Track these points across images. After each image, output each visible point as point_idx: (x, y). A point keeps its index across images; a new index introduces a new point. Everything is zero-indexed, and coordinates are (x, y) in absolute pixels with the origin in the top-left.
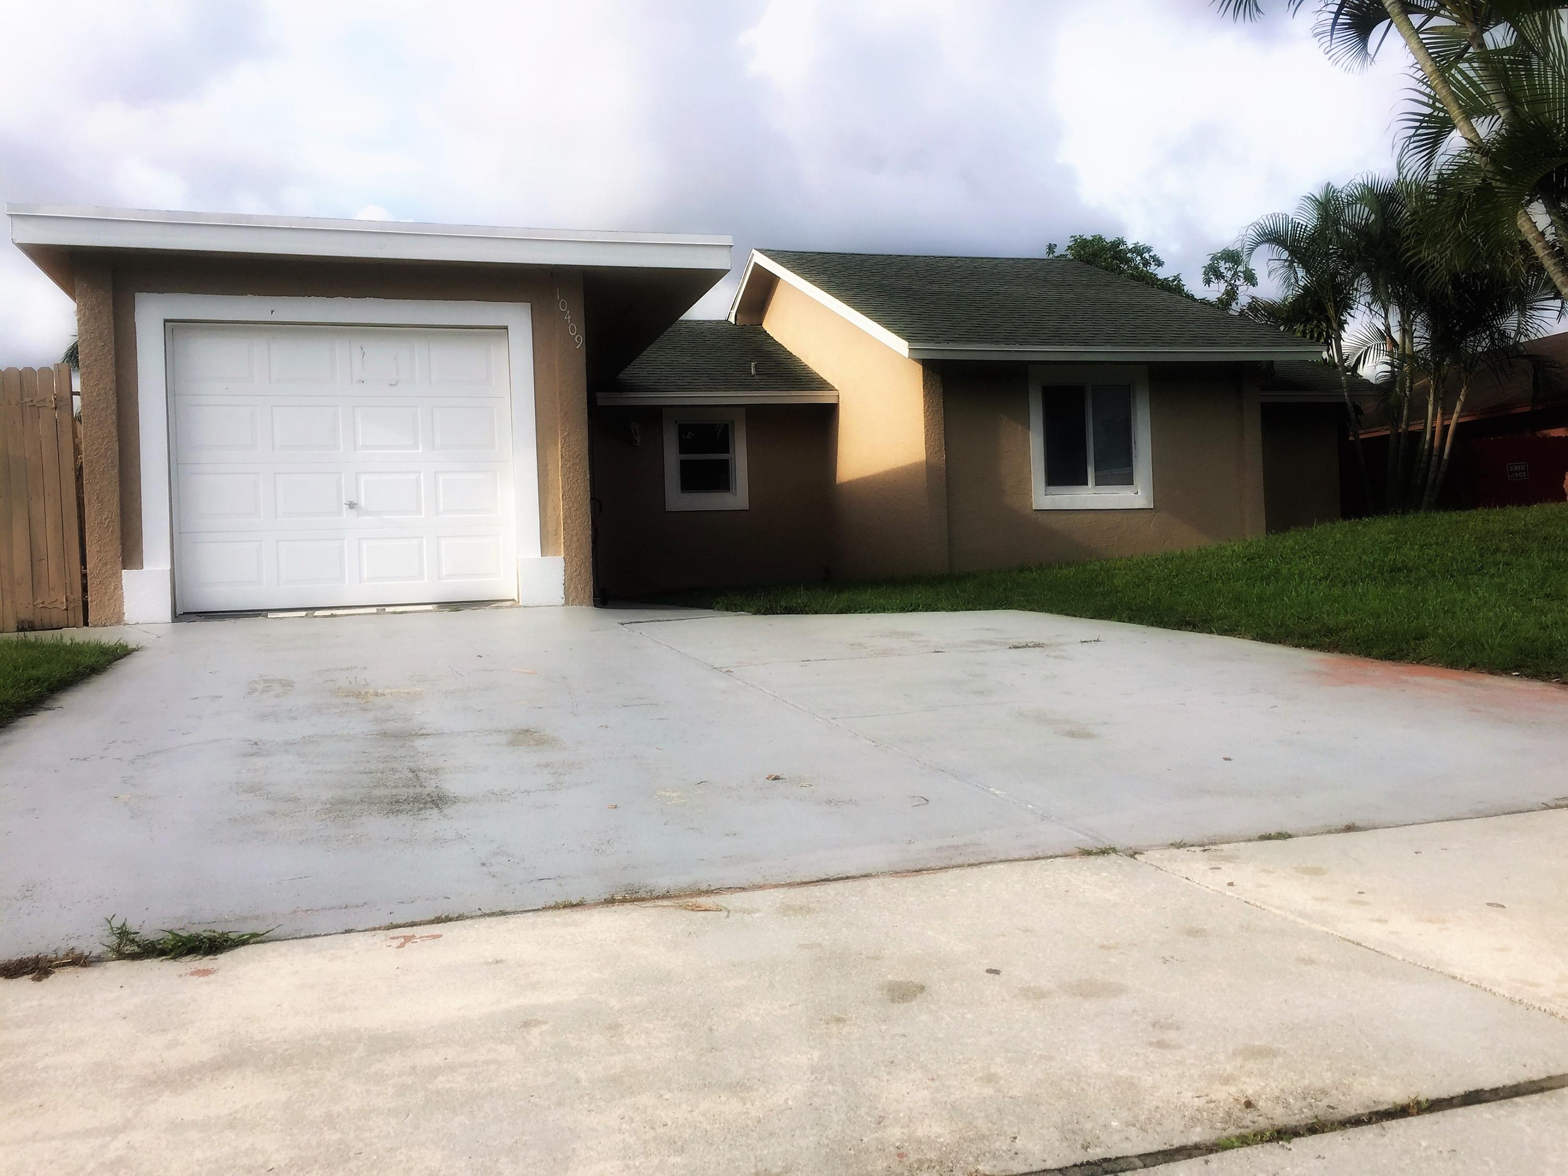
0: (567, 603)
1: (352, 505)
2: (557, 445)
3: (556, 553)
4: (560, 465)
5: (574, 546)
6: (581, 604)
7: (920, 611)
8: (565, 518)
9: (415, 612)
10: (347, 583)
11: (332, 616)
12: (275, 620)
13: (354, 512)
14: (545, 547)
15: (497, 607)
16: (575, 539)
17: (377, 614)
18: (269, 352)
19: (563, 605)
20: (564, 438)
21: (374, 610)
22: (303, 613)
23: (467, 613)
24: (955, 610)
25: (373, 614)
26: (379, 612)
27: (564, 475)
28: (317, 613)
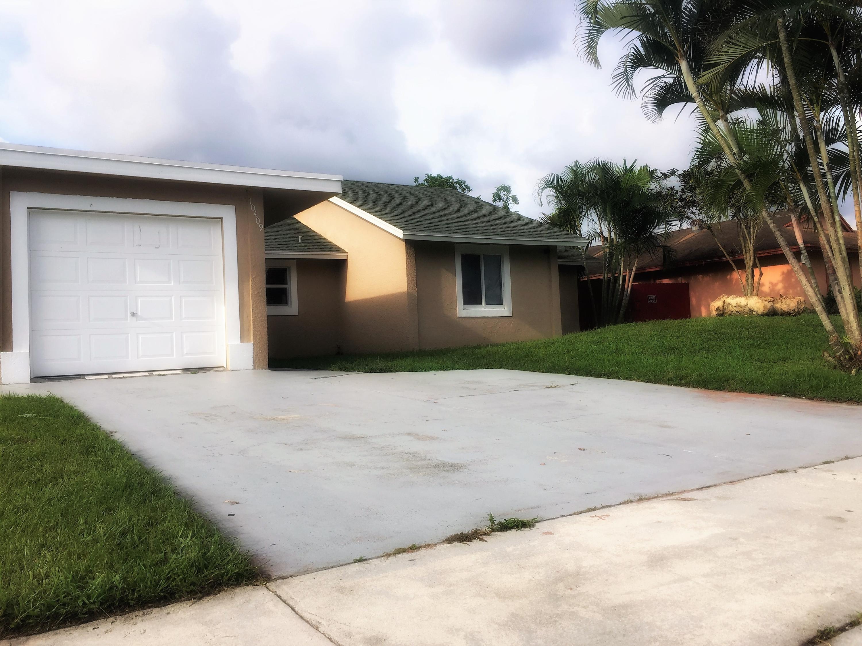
0: (254, 368)
1: (133, 315)
2: (249, 282)
3: (249, 341)
4: (251, 293)
5: (258, 337)
6: (262, 368)
7: (449, 370)
8: (254, 322)
9: (171, 374)
10: (130, 359)
11: (124, 377)
12: (91, 381)
13: (134, 318)
14: (243, 337)
15: (217, 371)
16: (259, 333)
17: (149, 376)
18: (86, 229)
19: (252, 369)
20: (253, 279)
21: (146, 374)
22: (106, 376)
23: (201, 375)
24: (467, 369)
25: (147, 376)
26: (150, 375)
27: (253, 299)
28: (114, 376)
